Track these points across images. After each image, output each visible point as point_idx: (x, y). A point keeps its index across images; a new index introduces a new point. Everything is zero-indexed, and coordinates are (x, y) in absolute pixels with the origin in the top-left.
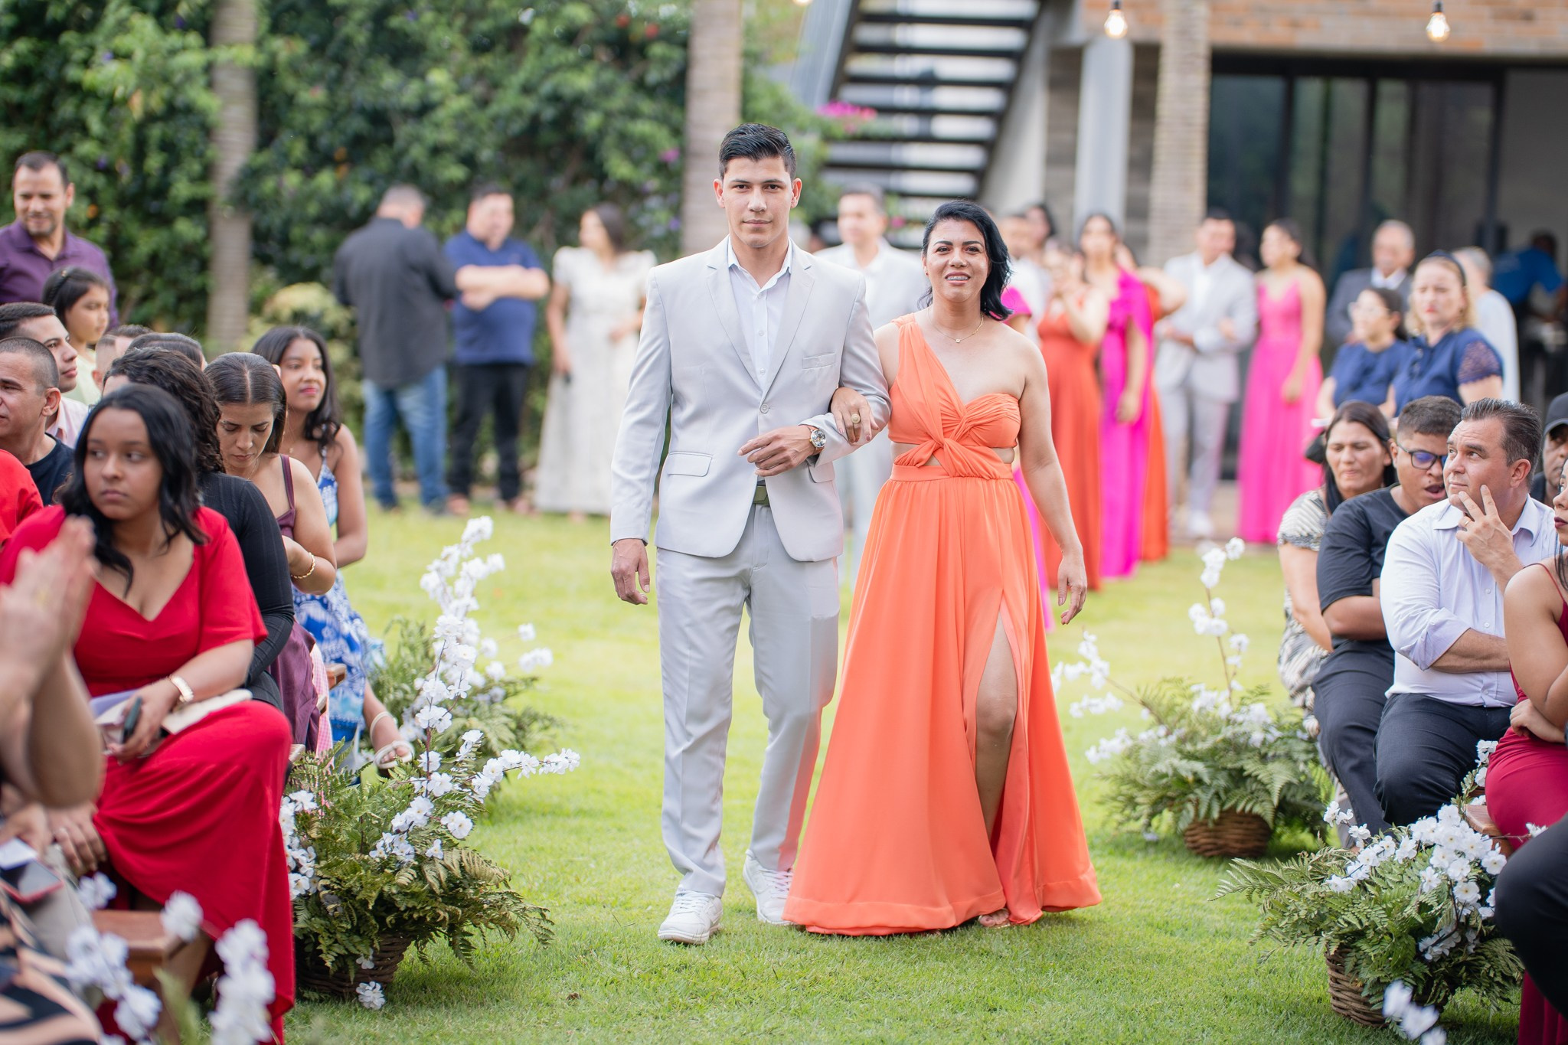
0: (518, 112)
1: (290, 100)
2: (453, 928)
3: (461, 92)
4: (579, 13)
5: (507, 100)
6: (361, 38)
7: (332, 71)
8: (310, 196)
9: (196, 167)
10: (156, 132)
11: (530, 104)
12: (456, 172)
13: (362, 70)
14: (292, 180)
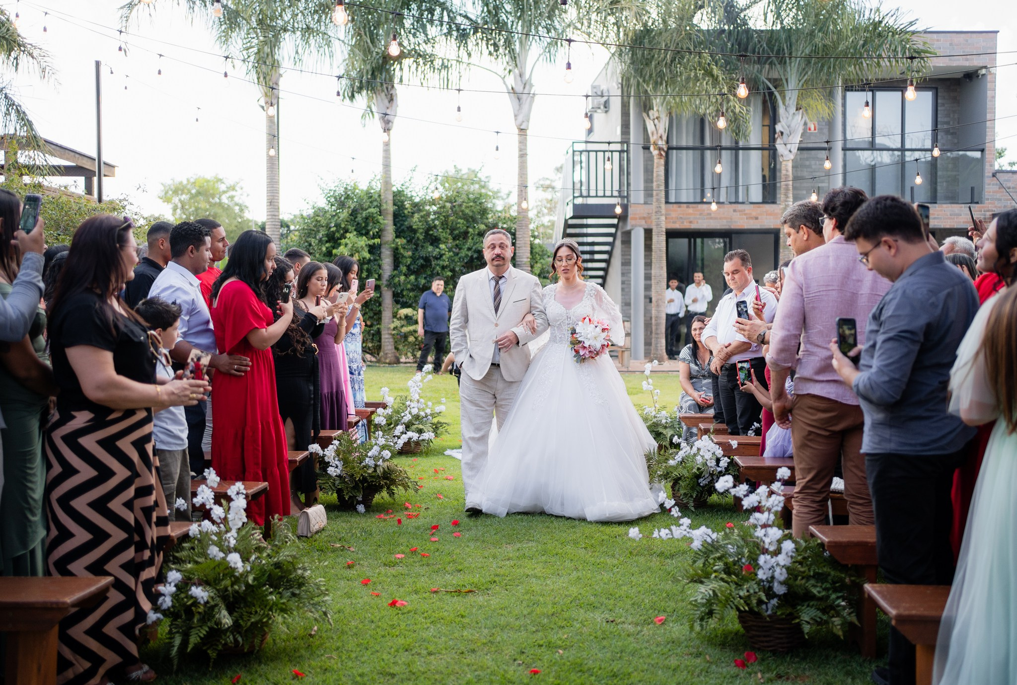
0: (467, 256)
1: (403, 256)
2: (388, 488)
3: (449, 251)
4: (482, 227)
5: (463, 253)
6: (421, 237)
7: (414, 247)
8: (409, 282)
9: (376, 276)
10: (365, 267)
11: (470, 254)
12: (449, 274)
13: (422, 247)
14: (402, 278)
